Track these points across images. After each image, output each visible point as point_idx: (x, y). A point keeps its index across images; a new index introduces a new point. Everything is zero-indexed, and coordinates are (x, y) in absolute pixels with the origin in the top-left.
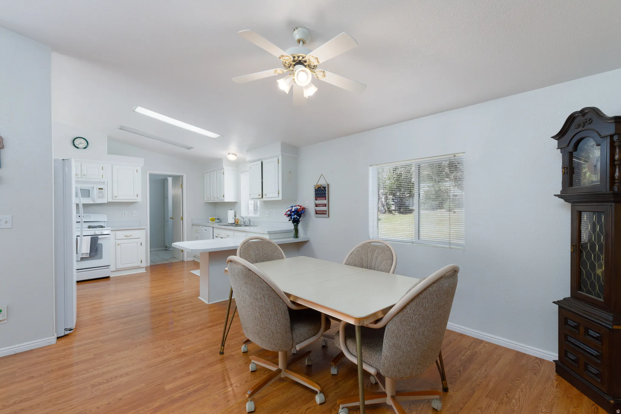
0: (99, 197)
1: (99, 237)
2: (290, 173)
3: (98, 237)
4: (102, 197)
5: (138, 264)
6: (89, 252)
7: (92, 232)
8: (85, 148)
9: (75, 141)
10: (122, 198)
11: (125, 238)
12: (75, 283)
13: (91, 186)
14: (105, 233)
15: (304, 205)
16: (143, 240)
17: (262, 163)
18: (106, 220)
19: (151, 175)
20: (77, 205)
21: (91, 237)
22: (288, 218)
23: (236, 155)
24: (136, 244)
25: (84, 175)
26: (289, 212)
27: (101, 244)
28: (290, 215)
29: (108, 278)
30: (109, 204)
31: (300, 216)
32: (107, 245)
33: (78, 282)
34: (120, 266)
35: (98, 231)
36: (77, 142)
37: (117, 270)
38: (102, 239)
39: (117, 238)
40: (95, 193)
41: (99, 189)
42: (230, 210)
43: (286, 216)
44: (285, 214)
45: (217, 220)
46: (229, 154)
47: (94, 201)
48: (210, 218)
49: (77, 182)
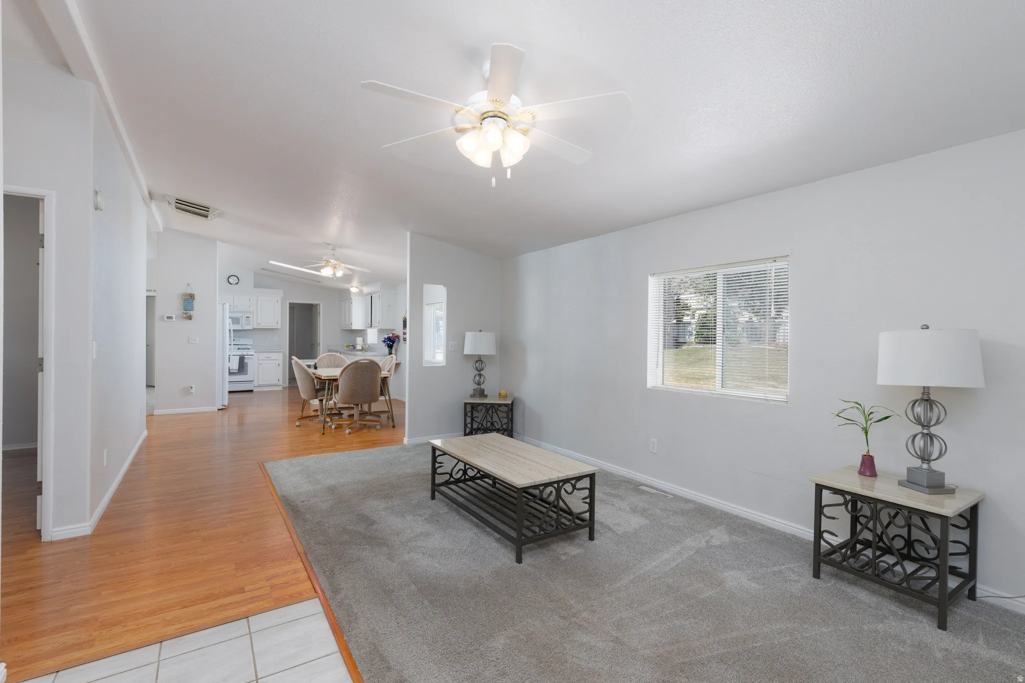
0: (247, 325)
1: (246, 357)
2: (389, 306)
3: (244, 357)
4: (249, 324)
5: (276, 382)
6: (238, 368)
7: (240, 353)
8: (236, 283)
9: (230, 279)
10: (264, 325)
11: (266, 358)
12: (227, 393)
13: (241, 315)
14: (249, 353)
15: (398, 334)
16: (281, 361)
17: (371, 297)
18: (252, 344)
19: (290, 304)
20: (230, 330)
21: (240, 357)
22: (386, 344)
23: (358, 288)
24: (274, 365)
25: (236, 306)
26: (386, 339)
27: (247, 363)
28: (386, 341)
29: (251, 391)
30: (254, 329)
31: (393, 342)
32: (251, 363)
33: (230, 392)
34: (261, 383)
35: (244, 352)
36: (230, 280)
37: (259, 386)
38: (248, 359)
39: (260, 359)
40: (244, 320)
41: (247, 317)
42: (359, 335)
44: (384, 341)
45: (351, 347)
46: (352, 287)
47: (243, 328)
48: (346, 344)
49: (230, 312)
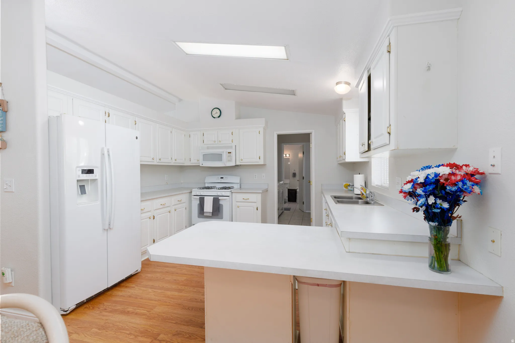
0: (227, 161)
1: (220, 197)
3: (218, 198)
4: (230, 161)
6: (211, 211)
7: (214, 193)
8: (219, 117)
9: (213, 112)
10: (247, 161)
11: (244, 200)
13: (222, 150)
14: (225, 194)
16: (259, 204)
18: (238, 182)
19: (278, 135)
21: (214, 198)
22: (410, 203)
24: (252, 208)
25: (220, 141)
26: (409, 186)
27: (222, 205)
28: (412, 194)
32: (226, 206)
36: (214, 114)
38: (223, 200)
39: (237, 201)
40: (224, 157)
41: (229, 153)
42: (358, 174)
43: (402, 194)
44: (401, 192)
46: (337, 84)
47: (225, 164)
